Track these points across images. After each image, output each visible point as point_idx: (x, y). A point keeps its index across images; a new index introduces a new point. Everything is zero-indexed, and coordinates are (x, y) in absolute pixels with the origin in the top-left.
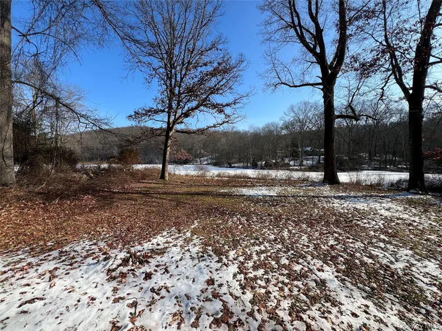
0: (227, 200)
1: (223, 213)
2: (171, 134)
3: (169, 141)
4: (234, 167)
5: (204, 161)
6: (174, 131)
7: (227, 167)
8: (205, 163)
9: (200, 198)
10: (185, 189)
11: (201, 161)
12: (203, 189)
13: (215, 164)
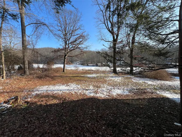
0: (83, 78)
1: (80, 81)
2: (66, 57)
3: (66, 60)
4: (89, 66)
5: (78, 63)
6: (67, 56)
7: (86, 66)
8: (78, 64)
9: (76, 77)
10: (71, 75)
11: (76, 63)
12: (76, 75)
13: (82, 64)
